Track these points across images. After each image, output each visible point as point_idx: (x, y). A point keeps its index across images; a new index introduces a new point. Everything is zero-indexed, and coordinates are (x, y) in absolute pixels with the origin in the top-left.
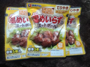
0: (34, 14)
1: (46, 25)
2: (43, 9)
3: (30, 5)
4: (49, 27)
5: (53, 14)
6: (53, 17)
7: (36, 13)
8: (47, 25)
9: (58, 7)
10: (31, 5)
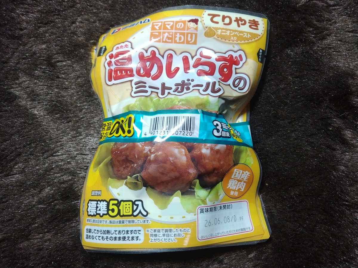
1: (170, 88)
2: (157, 27)
4: (185, 91)
5: (195, 43)
6: (198, 56)
8: (174, 88)
9: (214, 16)
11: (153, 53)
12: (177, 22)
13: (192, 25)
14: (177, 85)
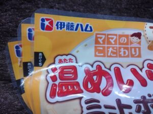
0: (60, 61)
1: (129, 107)
2: (101, 41)
3: (47, 23)
5: (139, 56)
6: (146, 68)
7: (68, 58)
8: (134, 106)
10: (51, 23)
11: (99, 67)
12: (121, 36)
13: (135, 39)
14: (136, 102)
